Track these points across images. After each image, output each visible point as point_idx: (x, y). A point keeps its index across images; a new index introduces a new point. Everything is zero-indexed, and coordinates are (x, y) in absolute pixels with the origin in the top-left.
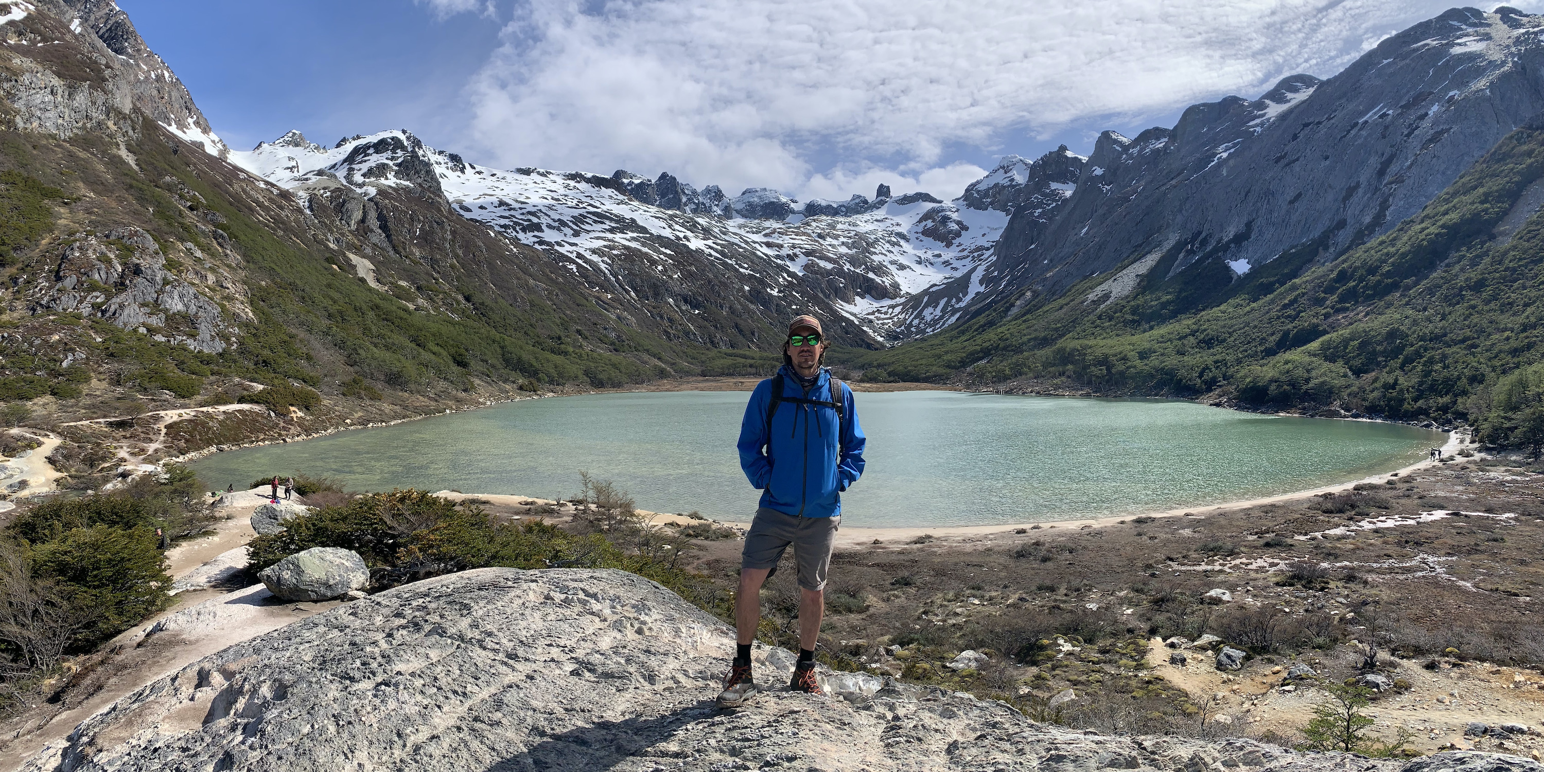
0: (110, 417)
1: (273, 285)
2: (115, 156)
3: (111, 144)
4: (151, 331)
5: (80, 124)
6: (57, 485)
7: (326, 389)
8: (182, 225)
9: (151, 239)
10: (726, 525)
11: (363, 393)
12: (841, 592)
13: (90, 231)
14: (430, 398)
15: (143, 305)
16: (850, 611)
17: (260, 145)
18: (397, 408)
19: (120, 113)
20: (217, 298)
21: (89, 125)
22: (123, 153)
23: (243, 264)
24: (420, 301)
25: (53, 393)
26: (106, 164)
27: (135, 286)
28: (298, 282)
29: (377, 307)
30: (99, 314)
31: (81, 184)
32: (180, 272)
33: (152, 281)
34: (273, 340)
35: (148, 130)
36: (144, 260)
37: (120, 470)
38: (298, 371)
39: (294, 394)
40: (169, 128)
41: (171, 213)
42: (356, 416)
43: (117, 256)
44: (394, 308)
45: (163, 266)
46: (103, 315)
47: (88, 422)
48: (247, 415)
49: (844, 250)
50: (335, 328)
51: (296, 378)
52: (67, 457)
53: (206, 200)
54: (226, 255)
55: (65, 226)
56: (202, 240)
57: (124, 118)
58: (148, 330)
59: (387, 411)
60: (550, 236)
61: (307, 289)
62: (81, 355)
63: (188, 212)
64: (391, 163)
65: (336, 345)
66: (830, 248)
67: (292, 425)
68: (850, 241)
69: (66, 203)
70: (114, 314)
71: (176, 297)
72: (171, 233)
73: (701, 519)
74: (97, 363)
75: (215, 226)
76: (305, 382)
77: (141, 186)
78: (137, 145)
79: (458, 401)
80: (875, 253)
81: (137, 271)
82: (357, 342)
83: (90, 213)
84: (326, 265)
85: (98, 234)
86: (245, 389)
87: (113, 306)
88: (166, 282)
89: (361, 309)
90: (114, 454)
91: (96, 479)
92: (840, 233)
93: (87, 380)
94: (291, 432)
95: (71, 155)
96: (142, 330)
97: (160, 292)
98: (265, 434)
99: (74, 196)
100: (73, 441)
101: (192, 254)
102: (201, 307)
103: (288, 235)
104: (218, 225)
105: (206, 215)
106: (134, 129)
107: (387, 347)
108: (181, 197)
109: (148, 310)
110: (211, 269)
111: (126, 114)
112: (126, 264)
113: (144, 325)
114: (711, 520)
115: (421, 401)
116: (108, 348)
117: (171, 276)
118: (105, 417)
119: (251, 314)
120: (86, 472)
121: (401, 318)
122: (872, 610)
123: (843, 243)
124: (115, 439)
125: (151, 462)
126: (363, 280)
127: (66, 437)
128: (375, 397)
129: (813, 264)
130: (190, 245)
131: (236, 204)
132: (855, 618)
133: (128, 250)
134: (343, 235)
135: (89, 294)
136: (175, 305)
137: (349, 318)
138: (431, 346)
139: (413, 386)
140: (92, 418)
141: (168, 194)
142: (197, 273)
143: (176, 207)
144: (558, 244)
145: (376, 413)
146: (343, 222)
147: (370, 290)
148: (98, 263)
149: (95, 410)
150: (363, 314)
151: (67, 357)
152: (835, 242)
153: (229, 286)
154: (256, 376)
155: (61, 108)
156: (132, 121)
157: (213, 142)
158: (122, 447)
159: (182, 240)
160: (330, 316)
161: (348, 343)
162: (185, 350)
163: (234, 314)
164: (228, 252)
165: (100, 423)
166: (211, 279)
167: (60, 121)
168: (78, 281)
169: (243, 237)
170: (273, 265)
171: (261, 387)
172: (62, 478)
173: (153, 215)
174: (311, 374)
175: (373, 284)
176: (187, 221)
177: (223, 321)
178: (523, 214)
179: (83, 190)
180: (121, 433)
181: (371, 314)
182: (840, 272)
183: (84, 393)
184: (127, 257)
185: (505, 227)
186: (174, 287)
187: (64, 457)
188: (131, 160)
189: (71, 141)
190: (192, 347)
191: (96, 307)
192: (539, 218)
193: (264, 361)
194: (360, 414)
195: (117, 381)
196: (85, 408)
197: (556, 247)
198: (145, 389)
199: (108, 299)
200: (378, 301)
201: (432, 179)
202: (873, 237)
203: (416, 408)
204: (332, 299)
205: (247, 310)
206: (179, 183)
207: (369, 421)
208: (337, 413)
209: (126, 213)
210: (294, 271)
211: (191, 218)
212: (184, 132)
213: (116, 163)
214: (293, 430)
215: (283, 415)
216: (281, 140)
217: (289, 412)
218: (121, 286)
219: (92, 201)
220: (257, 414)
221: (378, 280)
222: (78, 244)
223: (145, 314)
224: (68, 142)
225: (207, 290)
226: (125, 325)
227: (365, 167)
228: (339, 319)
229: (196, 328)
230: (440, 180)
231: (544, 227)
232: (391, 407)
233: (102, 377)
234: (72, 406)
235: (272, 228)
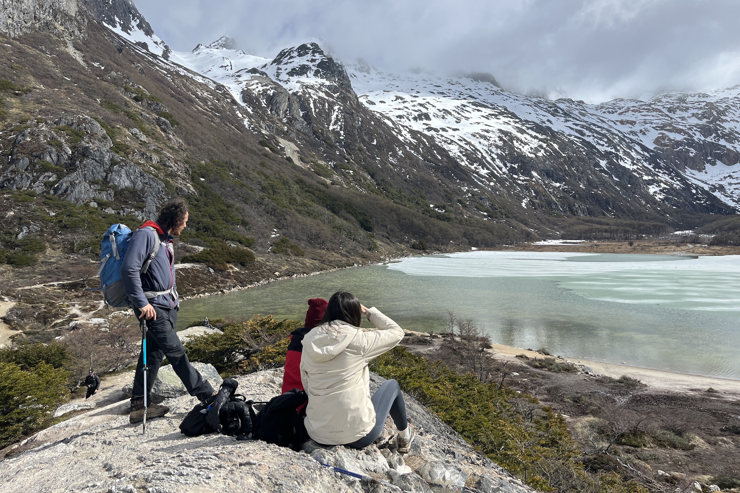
0: (63, 280)
1: (211, 164)
2: (62, 53)
3: (59, 42)
4: (103, 205)
5: (29, 24)
6: (13, 341)
7: (260, 249)
8: (128, 114)
9: (99, 125)
10: (569, 361)
11: (289, 250)
12: (668, 429)
13: (41, 119)
14: (342, 255)
15: (92, 183)
16: (675, 447)
17: (198, 47)
18: (317, 263)
19: (66, 15)
20: (161, 175)
21: (37, 25)
22: (71, 50)
23: (185, 146)
24: (336, 177)
25: (10, 262)
26: (53, 60)
27: (85, 166)
28: (233, 161)
29: (300, 182)
30: (52, 192)
31: (31, 78)
32: (127, 154)
33: (101, 162)
34: (212, 210)
35: (93, 31)
36: (93, 144)
37: (72, 324)
38: (234, 234)
39: (230, 253)
40: (114, 30)
41: (117, 103)
42: (284, 268)
43: (66, 141)
44: (314, 182)
45: (111, 148)
46: (55, 193)
47: (42, 285)
48: (189, 273)
49: (694, 121)
50: (267, 199)
51: (233, 240)
52: (22, 317)
53: (149, 92)
54: (169, 139)
55: (17, 114)
56: (147, 126)
57: (71, 19)
58: (99, 204)
59: (308, 265)
60: (435, 123)
61: (242, 166)
62: (35, 227)
63: (133, 103)
64: (310, 64)
65: (268, 213)
66: (679, 120)
67: (228, 278)
68: (700, 112)
69: (17, 94)
70: (66, 191)
71: (124, 175)
72: (118, 120)
73: (548, 354)
74: (51, 234)
75: (158, 115)
76: (241, 243)
77: (88, 79)
78: (84, 44)
79: (363, 256)
80: (726, 121)
81: (85, 153)
82: (285, 209)
83: (41, 103)
84: (260, 147)
85: (49, 122)
86: (187, 251)
87: (64, 184)
88: (113, 163)
89: (287, 182)
90: (66, 312)
91: (49, 334)
92: (690, 105)
93: (42, 249)
94: (228, 284)
95: (21, 52)
96: (93, 204)
97: (110, 170)
98: (205, 287)
99: (25, 88)
100: (27, 303)
101: (138, 138)
102: (146, 183)
103: (224, 122)
104: (161, 114)
105: (150, 105)
106: (80, 30)
107: (309, 214)
108: (126, 90)
109: (98, 187)
110: (156, 151)
111: (72, 16)
112: (75, 147)
113: (94, 200)
114: (556, 356)
115: (335, 256)
116: (61, 221)
117: (118, 157)
118: (58, 280)
119: (192, 188)
120: (39, 328)
121: (320, 191)
122: (696, 450)
123: (693, 115)
124: (67, 298)
125: (101, 317)
126: (289, 159)
127: (20, 299)
128: (299, 254)
129: (663, 137)
130: (136, 130)
131: (177, 95)
132: (678, 453)
133: (77, 135)
134: (273, 122)
135: (41, 174)
136: (124, 182)
137: (279, 191)
138: (343, 212)
139: (328, 245)
140: (45, 282)
141: (113, 87)
142: (143, 155)
143: (122, 98)
144: (444, 130)
145: (300, 267)
146: (273, 112)
147: (295, 167)
148: (49, 146)
149: (49, 275)
150: (289, 187)
151: (22, 231)
152: (685, 114)
153: (172, 165)
154: (197, 239)
155: (10, 9)
156: (78, 22)
157: (156, 43)
158: (74, 305)
159: (128, 127)
160: (263, 189)
161: (278, 211)
162: (134, 220)
163: (177, 189)
164: (171, 136)
165: (53, 285)
166: (155, 158)
167: (10, 21)
168: (30, 162)
169: (183, 124)
170: (212, 148)
171: (201, 249)
172: (17, 335)
173: (101, 105)
174: (247, 237)
175: (297, 162)
176: (132, 110)
177: (167, 194)
178: (414, 106)
179: (33, 82)
180: (73, 293)
181: (296, 187)
182: (691, 143)
183: (40, 261)
184: (76, 141)
185: (400, 117)
186: (122, 167)
187: (19, 316)
188: (78, 57)
189: (19, 39)
190: (140, 218)
191: (49, 185)
192: (427, 109)
193: (204, 227)
194: (286, 267)
195: (71, 249)
196: (41, 274)
197: (441, 132)
198: (97, 255)
199: (59, 178)
200: (302, 177)
201: (343, 77)
202: (724, 105)
203: (331, 262)
204: (265, 175)
205: (188, 185)
206: (124, 77)
207: (294, 273)
208: (268, 267)
209: (75, 103)
210: (230, 152)
211: (136, 107)
212: (129, 34)
213: (63, 58)
214: (229, 282)
215: (221, 271)
216: (216, 43)
217: (226, 268)
218: (71, 167)
219: (42, 93)
220: (198, 271)
221: (301, 159)
222: (29, 130)
223: (95, 190)
224: (18, 40)
225: (152, 168)
226: (77, 200)
227: (289, 67)
228: (271, 191)
229: (143, 201)
230: (350, 79)
231: (431, 116)
232: (312, 261)
233: (56, 246)
234: (28, 273)
235: (210, 117)
